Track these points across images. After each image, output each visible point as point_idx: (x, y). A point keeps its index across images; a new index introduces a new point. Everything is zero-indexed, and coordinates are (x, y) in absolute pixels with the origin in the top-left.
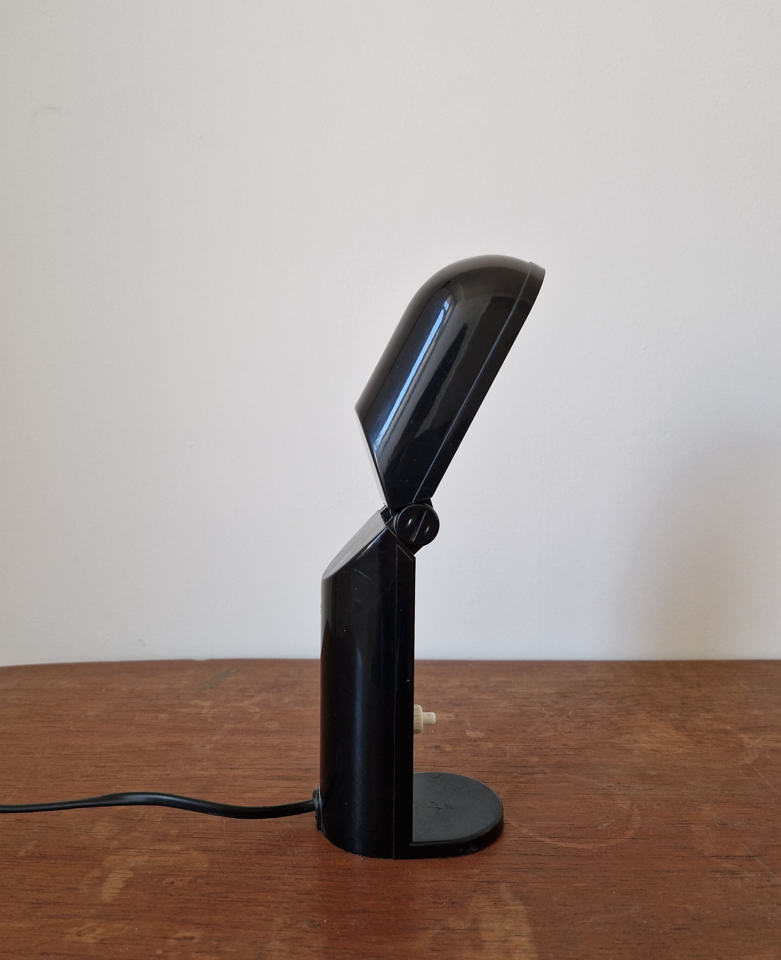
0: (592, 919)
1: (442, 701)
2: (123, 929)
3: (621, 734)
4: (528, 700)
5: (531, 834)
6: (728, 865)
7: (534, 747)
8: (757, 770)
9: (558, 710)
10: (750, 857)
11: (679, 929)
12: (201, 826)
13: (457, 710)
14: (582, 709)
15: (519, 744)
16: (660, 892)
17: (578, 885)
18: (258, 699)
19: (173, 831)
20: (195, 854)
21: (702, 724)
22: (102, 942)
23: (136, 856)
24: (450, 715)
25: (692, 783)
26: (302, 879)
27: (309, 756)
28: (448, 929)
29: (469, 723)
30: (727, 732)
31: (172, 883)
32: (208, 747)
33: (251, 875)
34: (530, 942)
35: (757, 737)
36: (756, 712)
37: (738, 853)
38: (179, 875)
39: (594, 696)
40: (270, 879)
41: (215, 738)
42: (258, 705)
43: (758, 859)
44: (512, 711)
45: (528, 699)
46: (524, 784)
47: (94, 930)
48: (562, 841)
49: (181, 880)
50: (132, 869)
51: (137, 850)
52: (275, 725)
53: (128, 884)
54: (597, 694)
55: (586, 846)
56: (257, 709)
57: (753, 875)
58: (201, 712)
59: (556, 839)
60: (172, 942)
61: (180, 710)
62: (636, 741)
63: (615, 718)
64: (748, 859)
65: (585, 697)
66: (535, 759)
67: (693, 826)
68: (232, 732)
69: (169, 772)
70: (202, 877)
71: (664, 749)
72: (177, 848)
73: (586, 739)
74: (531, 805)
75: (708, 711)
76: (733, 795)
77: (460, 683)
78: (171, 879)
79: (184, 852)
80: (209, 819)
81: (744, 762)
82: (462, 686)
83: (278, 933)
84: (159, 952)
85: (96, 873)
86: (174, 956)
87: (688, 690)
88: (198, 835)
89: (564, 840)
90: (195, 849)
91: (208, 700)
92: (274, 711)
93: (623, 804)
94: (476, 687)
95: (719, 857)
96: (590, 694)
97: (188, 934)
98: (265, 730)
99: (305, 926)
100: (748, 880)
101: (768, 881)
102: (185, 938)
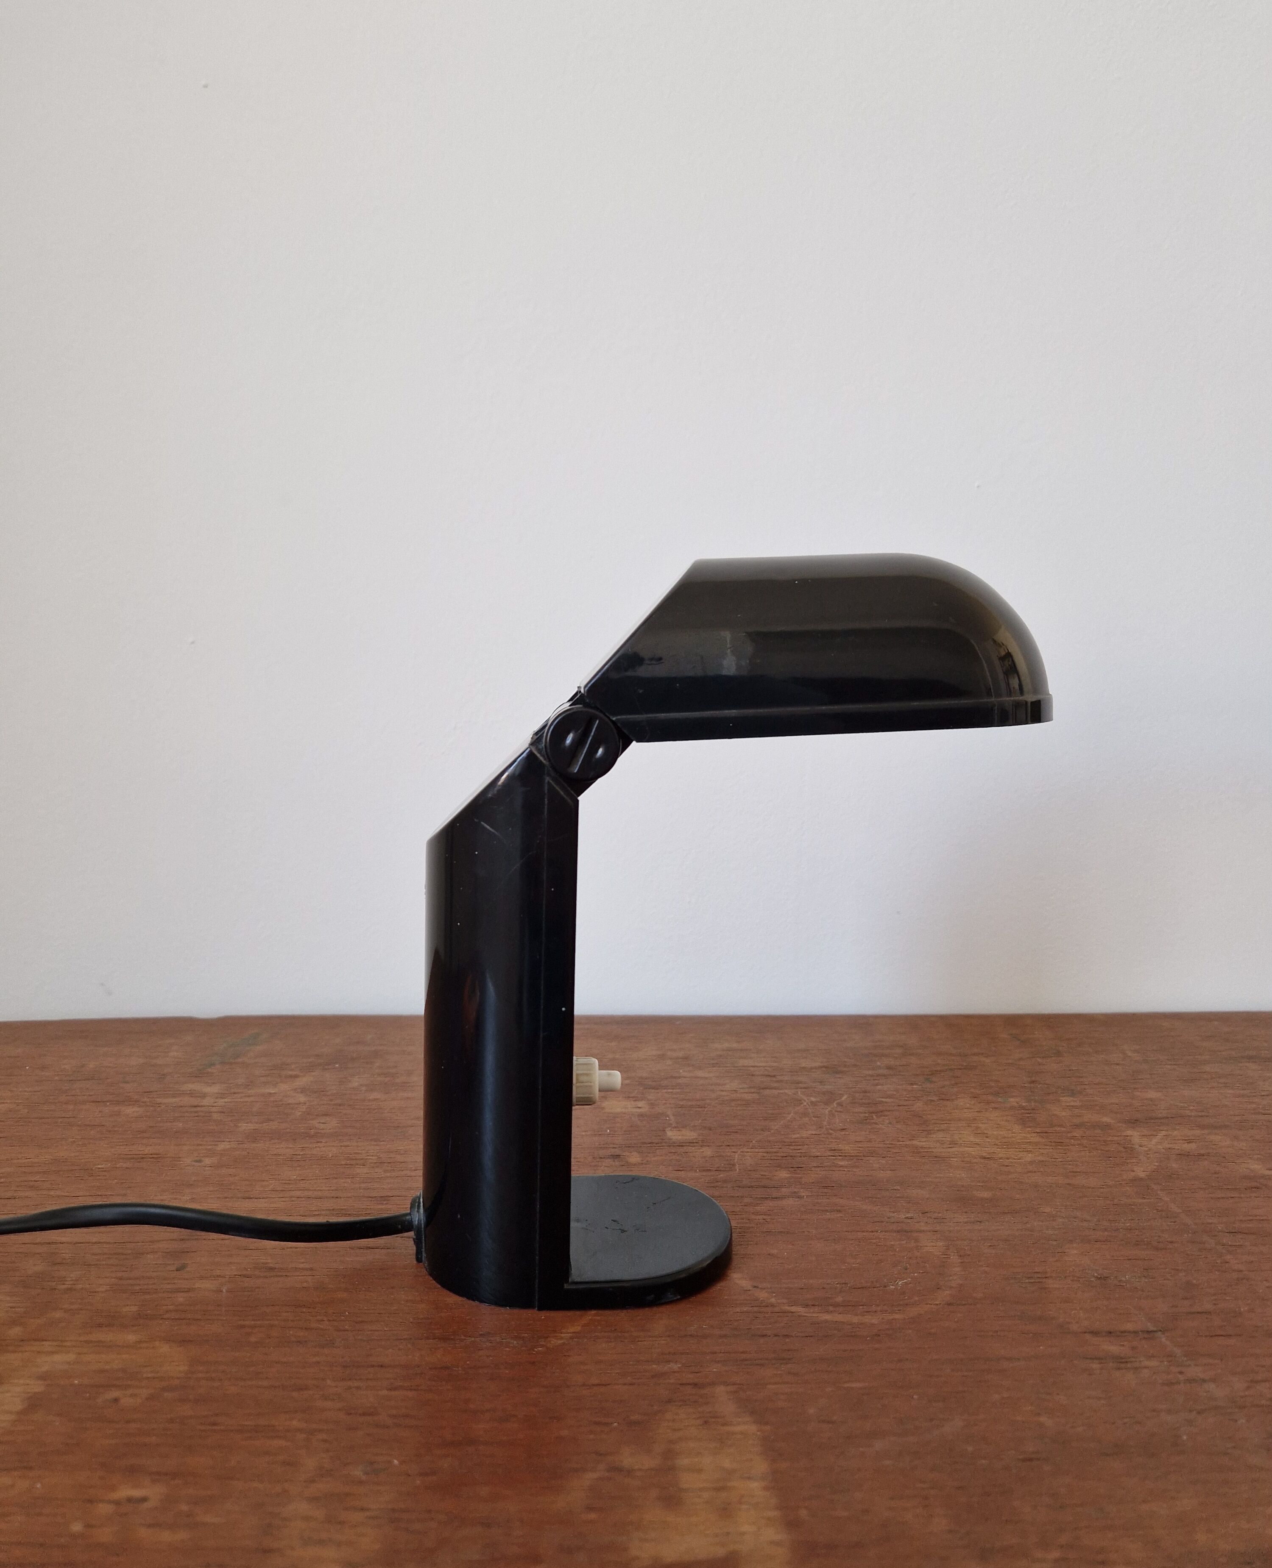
0: (878, 1445)
1: (627, 1081)
2: (12, 1486)
3: (928, 1132)
4: (774, 1079)
5: (773, 1300)
6: (1113, 1348)
7: (782, 1155)
8: (1155, 1187)
9: (824, 1093)
10: (1148, 1332)
11: (1031, 1460)
12: (181, 1298)
13: (652, 1095)
14: (865, 1092)
15: (757, 1150)
16: (996, 1397)
17: (854, 1385)
18: (304, 1081)
19: (127, 1309)
20: (165, 1348)
21: (1064, 1114)
23: (53, 1353)
24: (640, 1104)
25: (1047, 1209)
26: (358, 1388)
27: (388, 1174)
28: (620, 1470)
29: (672, 1117)
30: (1107, 1127)
31: (116, 1400)
32: (207, 1161)
33: (265, 1383)
34: (766, 1488)
35: (1155, 1133)
36: (1152, 1094)
37: (1127, 1327)
38: (129, 1386)
39: (885, 1072)
40: (300, 1389)
41: (221, 1146)
42: (303, 1090)
43: (1163, 1336)
44: (747, 1097)
45: (774, 1076)
46: (765, 1217)
48: (828, 1312)
49: (131, 1395)
50: (43, 1377)
51: (55, 1343)
52: (331, 1124)
53: (33, 1404)
54: (889, 1068)
55: (868, 1319)
56: (302, 1098)
57: (1153, 1363)
58: (201, 1104)
59: (816, 1309)
60: (104, 1509)
61: (163, 1101)
62: (953, 1143)
63: (918, 1106)
64: (1146, 1336)
65: (870, 1072)
66: (784, 1174)
67: (1050, 1281)
68: (254, 1136)
70: (173, 1389)
71: (1000, 1155)
72: (131, 1338)
73: (870, 1141)
74: (775, 1251)
75: (1073, 1094)
76: (1115, 1229)
77: (659, 1053)
78: (115, 1394)
79: (144, 1345)
80: (197, 1285)
81: (1133, 1174)
82: (662, 1057)
83: (307, 1486)
84: (77, 1527)
86: (105, 1535)
87: (1039, 1060)
88: (172, 1315)
89: (831, 1308)
90: (167, 1340)
91: (214, 1083)
92: (331, 1100)
93: (932, 1246)
94: (686, 1058)
95: (1096, 1333)
96: (879, 1067)
97: (137, 1493)
98: (312, 1132)
99: (358, 1472)
100: (1146, 1371)
101: (1181, 1373)
102: (130, 1500)
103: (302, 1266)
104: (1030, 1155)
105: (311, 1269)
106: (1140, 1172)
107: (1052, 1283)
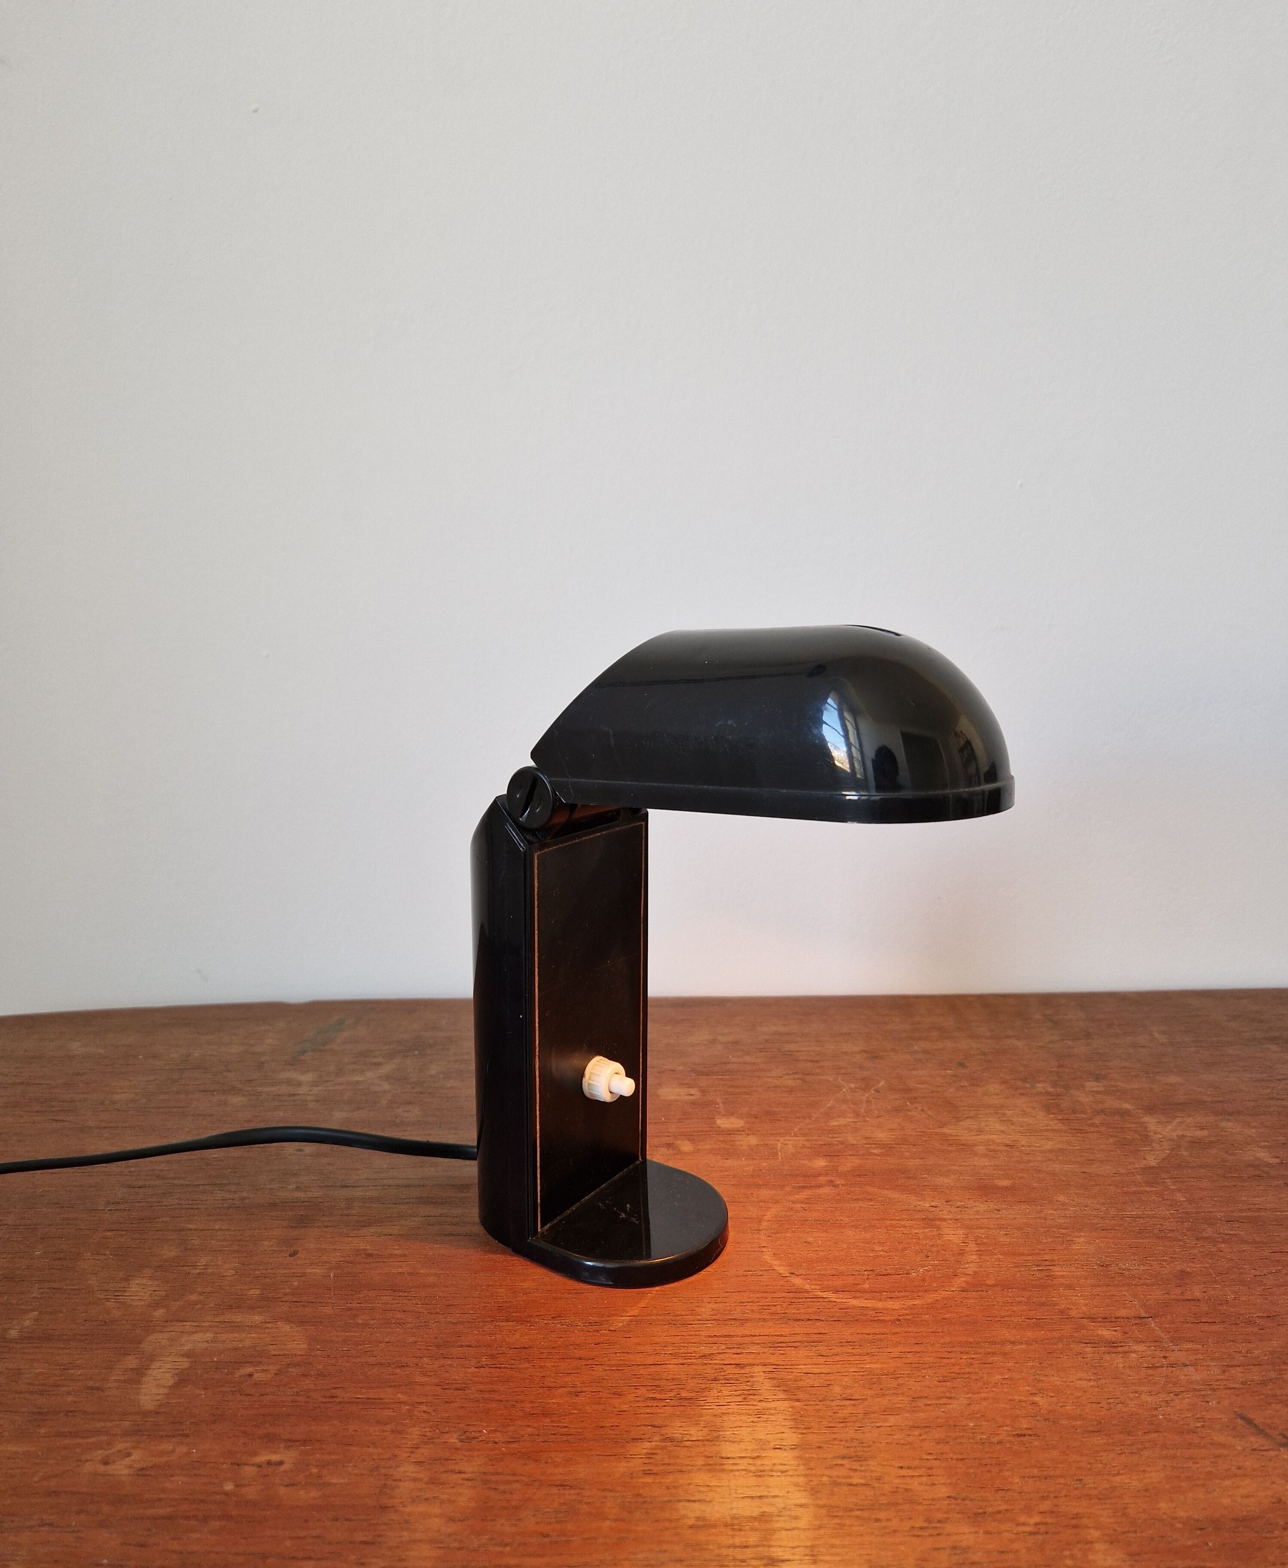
0: (891, 1420)
1: (681, 1068)
2: (173, 1451)
3: (958, 1119)
4: (817, 1065)
5: (808, 1286)
7: (821, 1143)
8: (1164, 1176)
9: (862, 1079)
10: (1141, 1318)
11: (1024, 1435)
12: (295, 1283)
13: (703, 1082)
14: (901, 1078)
15: (799, 1139)
16: (997, 1377)
17: (874, 1366)
18: (388, 1068)
19: (251, 1292)
20: (286, 1328)
21: (1086, 1100)
22: (142, 1472)
23: (193, 1333)
24: (693, 1091)
25: (1061, 1198)
26: (451, 1366)
28: (671, 1440)
29: (721, 1105)
30: (1124, 1113)
31: (251, 1375)
33: (373, 1361)
34: (794, 1458)
35: (1170, 1120)
37: (1123, 1313)
38: (260, 1363)
39: (921, 1056)
40: (402, 1366)
42: (387, 1078)
43: (1153, 1321)
44: (789, 1082)
45: (817, 1062)
46: (802, 1205)
47: (129, 1455)
48: (855, 1297)
49: (263, 1371)
50: (187, 1355)
51: (195, 1324)
52: (415, 1112)
53: (182, 1379)
54: (926, 1052)
56: (386, 1086)
57: (1141, 1348)
58: (298, 1092)
59: (845, 1294)
60: (249, 1471)
61: (266, 1089)
62: (980, 1131)
63: (951, 1092)
64: (1138, 1321)
65: (908, 1057)
66: (821, 1163)
69: (245, 1194)
70: (297, 1365)
71: (1023, 1143)
72: (257, 1318)
73: (903, 1129)
74: (810, 1239)
75: (1097, 1079)
76: (1123, 1218)
77: (711, 1037)
78: (250, 1370)
79: (269, 1325)
80: (308, 1271)
81: (1144, 1162)
82: (713, 1042)
83: (412, 1452)
84: (229, 1487)
85: (132, 1362)
86: (251, 1492)
87: (1069, 1043)
88: (290, 1298)
89: (859, 1294)
90: (288, 1320)
91: (308, 1071)
92: (413, 1088)
93: (953, 1235)
94: (735, 1043)
95: (1092, 1319)
96: (916, 1052)
97: (275, 1458)
98: (398, 1121)
99: (453, 1440)
100: (1134, 1355)
101: (1165, 1357)
102: (269, 1463)
103: (396, 1252)
104: (1050, 1142)
105: (405, 1255)
106: (1152, 1161)
107: (1057, 1271)
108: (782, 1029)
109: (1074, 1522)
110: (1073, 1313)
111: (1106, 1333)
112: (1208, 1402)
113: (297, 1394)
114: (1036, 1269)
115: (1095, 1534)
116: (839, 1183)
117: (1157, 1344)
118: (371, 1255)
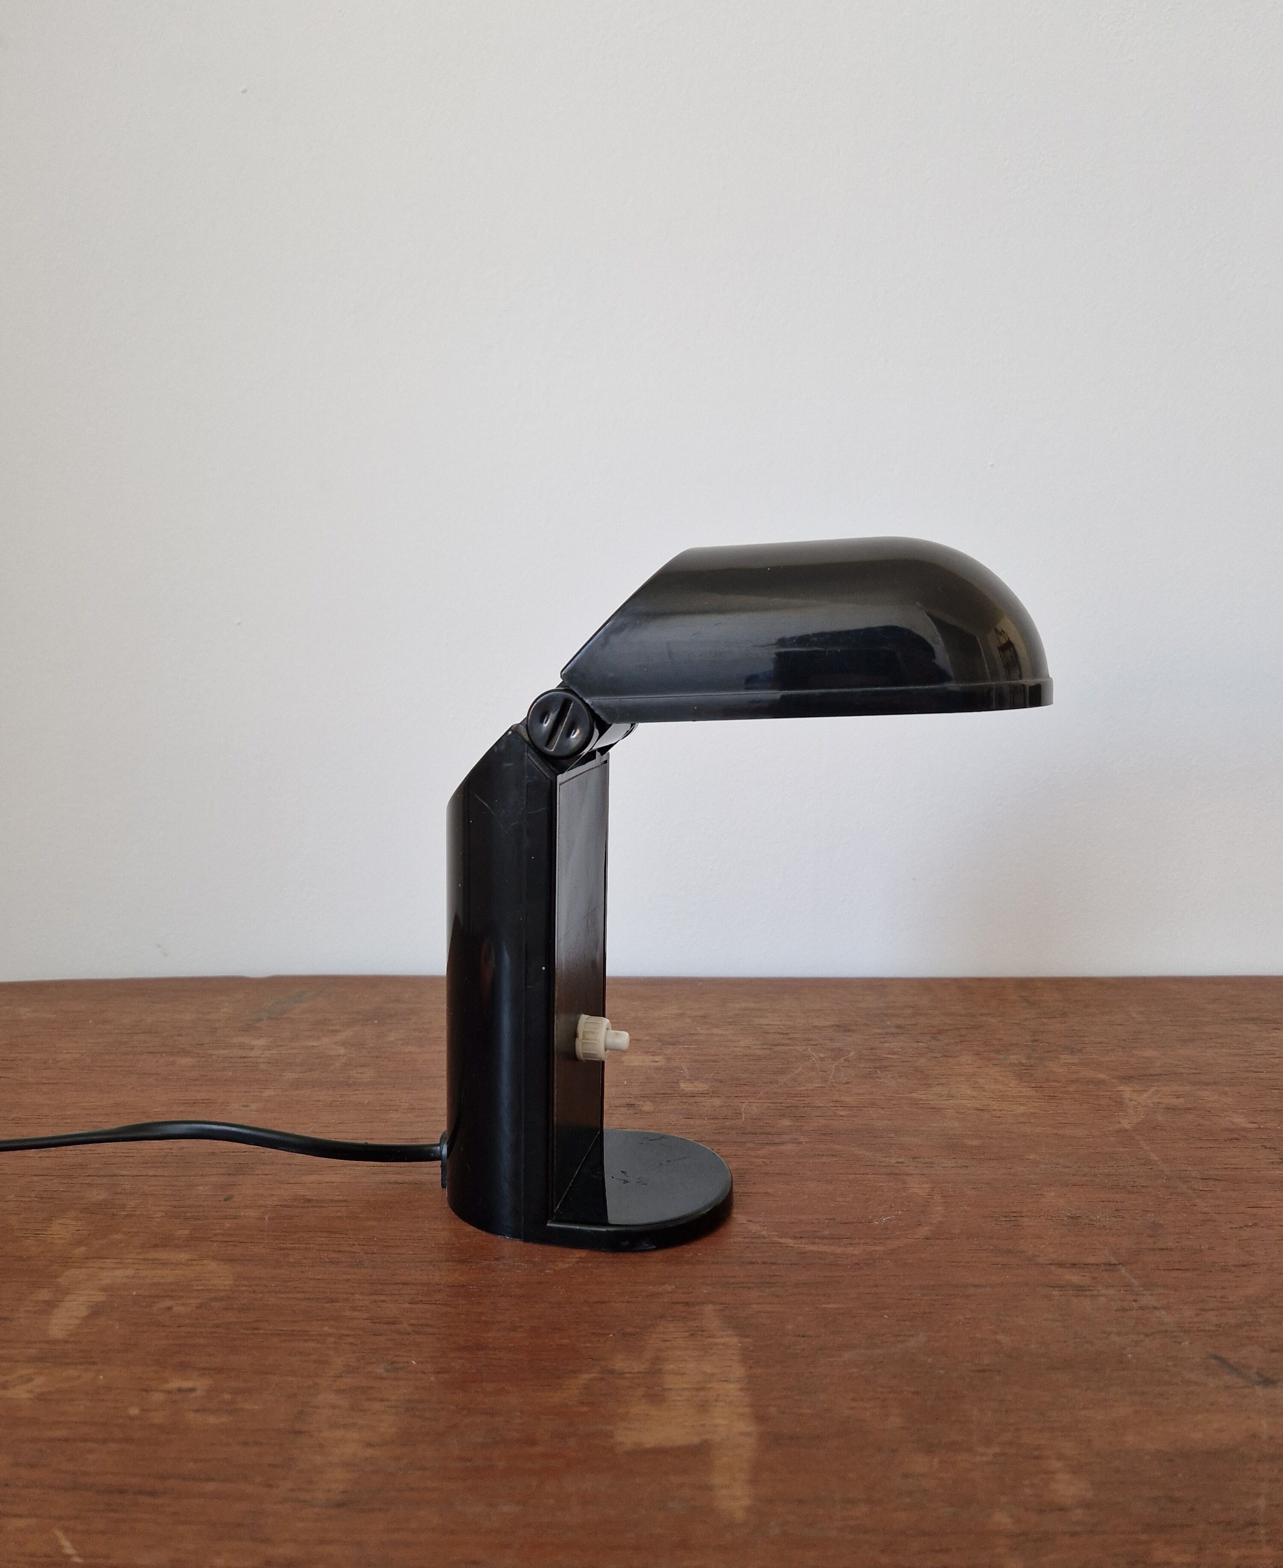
1: (647, 1038)
2: (79, 1377)
3: (929, 1086)
4: (786, 1036)
5: (764, 1232)
7: (788, 1105)
8: (1137, 1137)
9: (832, 1050)
10: (1111, 1265)
12: (227, 1224)
13: (669, 1050)
14: (872, 1049)
15: (764, 1101)
18: (345, 1035)
19: (180, 1232)
20: (212, 1265)
21: (1061, 1070)
22: (42, 1398)
23: (114, 1269)
24: (657, 1058)
27: (419, 1119)
28: (612, 1372)
29: (686, 1070)
30: (1099, 1083)
31: (170, 1308)
33: (302, 1296)
34: (741, 1389)
35: (1146, 1089)
37: (1092, 1260)
38: (182, 1297)
39: (893, 1030)
42: (344, 1044)
43: (1123, 1268)
44: (758, 1052)
45: (787, 1034)
46: (765, 1160)
47: (30, 1380)
48: (814, 1243)
49: (183, 1304)
50: (103, 1289)
51: (116, 1261)
52: (369, 1074)
53: (96, 1311)
54: (898, 1027)
56: (342, 1051)
57: (1112, 1292)
58: (249, 1055)
59: (803, 1241)
60: (158, 1397)
61: (215, 1052)
62: (951, 1096)
63: (922, 1061)
64: (1107, 1268)
65: (879, 1031)
66: (787, 1123)
70: (221, 1299)
71: (994, 1108)
72: (183, 1256)
73: (872, 1093)
74: (771, 1190)
75: (1073, 1052)
76: (1095, 1175)
77: (680, 1011)
78: (168, 1303)
79: (195, 1263)
80: (242, 1214)
81: (1119, 1126)
82: (682, 1015)
83: (335, 1381)
84: (134, 1411)
85: (44, 1295)
86: (158, 1418)
87: (1045, 1021)
88: (220, 1238)
89: (817, 1240)
90: (214, 1258)
91: (261, 1037)
92: (369, 1053)
93: (918, 1188)
94: (704, 1017)
95: (1061, 1265)
96: (888, 1027)
97: (186, 1385)
98: (351, 1081)
99: (380, 1370)
100: (1103, 1299)
101: (1135, 1301)
102: (180, 1390)
103: (337, 1198)
104: (1022, 1107)
105: (345, 1201)
106: (1126, 1124)
107: (1026, 1222)
108: (752, 1005)
109: (1036, 1453)
110: (1041, 1260)
111: (1074, 1278)
112: (1180, 1343)
113: (218, 1326)
114: (1004, 1219)
115: (1056, 1465)
116: (803, 1140)
117: (1127, 1288)
118: (309, 1200)
